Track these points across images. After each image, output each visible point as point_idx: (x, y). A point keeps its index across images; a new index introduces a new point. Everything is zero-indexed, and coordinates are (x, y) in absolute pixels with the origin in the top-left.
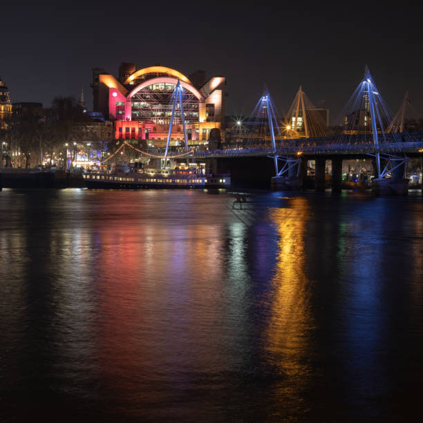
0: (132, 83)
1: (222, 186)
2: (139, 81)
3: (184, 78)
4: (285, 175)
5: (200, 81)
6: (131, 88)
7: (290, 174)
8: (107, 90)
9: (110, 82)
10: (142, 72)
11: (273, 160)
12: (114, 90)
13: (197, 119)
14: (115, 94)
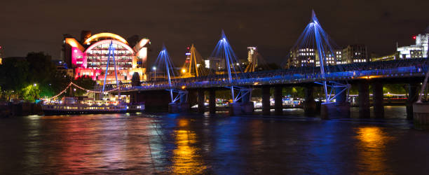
0: (89, 44)
1: (139, 111)
2: (93, 42)
3: (124, 41)
4: (177, 102)
5: (133, 42)
6: (87, 47)
7: (181, 101)
8: (70, 49)
9: (72, 43)
10: (96, 36)
11: (169, 92)
12: (75, 48)
13: (131, 66)
14: (76, 51)
